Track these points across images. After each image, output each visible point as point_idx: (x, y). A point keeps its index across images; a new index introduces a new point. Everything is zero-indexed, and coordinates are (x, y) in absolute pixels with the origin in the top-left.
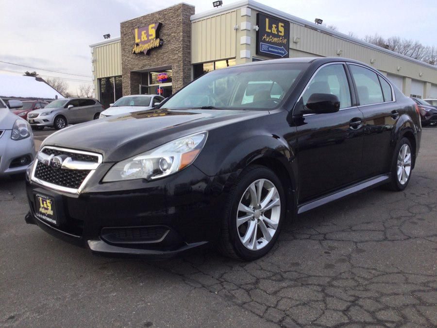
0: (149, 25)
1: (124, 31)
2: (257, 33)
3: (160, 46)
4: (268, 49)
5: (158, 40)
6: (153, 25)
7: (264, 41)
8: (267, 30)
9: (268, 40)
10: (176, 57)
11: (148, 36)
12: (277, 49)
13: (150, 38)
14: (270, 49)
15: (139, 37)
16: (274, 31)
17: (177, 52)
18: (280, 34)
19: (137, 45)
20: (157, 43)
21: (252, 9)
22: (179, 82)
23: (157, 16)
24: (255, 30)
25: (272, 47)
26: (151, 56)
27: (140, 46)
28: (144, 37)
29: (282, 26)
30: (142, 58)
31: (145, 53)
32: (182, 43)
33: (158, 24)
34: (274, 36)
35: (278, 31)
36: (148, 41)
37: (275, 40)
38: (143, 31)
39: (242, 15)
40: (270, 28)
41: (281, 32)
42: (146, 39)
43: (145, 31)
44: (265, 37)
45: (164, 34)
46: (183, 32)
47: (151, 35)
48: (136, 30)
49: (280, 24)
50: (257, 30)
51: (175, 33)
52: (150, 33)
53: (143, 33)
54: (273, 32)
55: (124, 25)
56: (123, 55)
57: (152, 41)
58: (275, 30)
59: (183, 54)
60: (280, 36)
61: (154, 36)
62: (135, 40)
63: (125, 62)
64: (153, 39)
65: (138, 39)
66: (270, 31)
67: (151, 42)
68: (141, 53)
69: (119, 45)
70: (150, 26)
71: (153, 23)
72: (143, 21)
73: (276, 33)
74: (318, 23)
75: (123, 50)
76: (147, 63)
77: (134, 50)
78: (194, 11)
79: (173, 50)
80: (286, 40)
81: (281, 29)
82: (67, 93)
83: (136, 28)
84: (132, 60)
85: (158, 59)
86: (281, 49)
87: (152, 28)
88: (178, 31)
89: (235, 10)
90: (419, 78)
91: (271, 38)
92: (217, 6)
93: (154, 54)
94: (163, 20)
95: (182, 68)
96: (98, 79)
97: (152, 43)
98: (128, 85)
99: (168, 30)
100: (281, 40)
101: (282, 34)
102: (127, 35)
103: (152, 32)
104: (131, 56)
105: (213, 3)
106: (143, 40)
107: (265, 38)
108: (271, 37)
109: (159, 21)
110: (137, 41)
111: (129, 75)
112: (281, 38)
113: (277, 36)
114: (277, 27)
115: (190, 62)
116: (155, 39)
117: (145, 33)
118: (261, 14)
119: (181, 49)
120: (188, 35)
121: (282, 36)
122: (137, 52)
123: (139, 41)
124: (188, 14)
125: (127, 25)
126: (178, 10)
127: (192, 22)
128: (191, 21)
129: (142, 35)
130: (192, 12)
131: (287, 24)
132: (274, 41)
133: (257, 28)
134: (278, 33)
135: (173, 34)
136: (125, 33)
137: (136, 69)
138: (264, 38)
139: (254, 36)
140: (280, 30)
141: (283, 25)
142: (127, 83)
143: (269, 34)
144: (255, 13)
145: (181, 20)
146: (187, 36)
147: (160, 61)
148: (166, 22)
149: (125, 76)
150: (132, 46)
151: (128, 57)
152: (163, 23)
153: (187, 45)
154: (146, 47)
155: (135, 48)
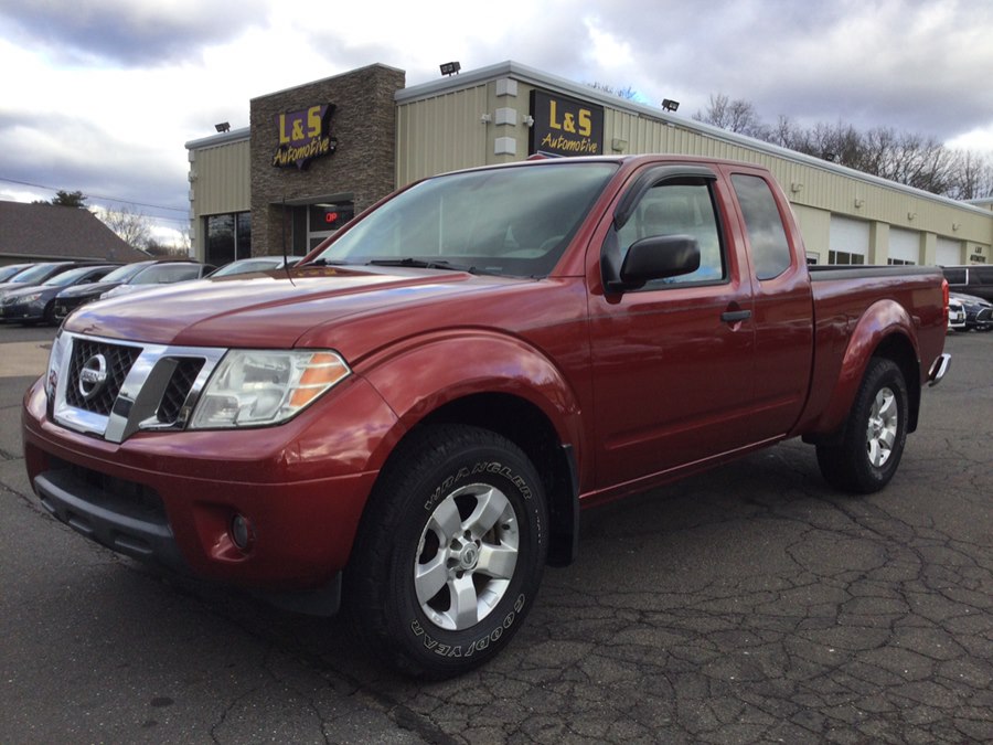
0: (309, 107)
1: (258, 117)
2: (532, 130)
3: (331, 153)
5: (327, 140)
6: (318, 109)
7: (547, 147)
8: (553, 124)
9: (554, 145)
10: (363, 176)
11: (306, 130)
13: (310, 135)
15: (289, 132)
16: (569, 126)
17: (366, 166)
18: (581, 132)
19: (284, 148)
20: (324, 146)
21: (519, 81)
23: (326, 89)
24: (525, 124)
26: (312, 172)
27: (290, 150)
28: (298, 134)
30: (293, 175)
31: (300, 166)
32: (375, 147)
33: (327, 106)
34: (569, 136)
35: (577, 126)
37: (572, 144)
38: (297, 119)
39: (498, 93)
40: (560, 119)
41: (584, 129)
42: (302, 136)
43: (300, 121)
44: (548, 139)
45: (340, 128)
46: (379, 124)
47: (314, 129)
48: (282, 118)
49: (582, 112)
50: (530, 124)
51: (362, 126)
52: (310, 125)
53: (296, 123)
54: (566, 129)
55: (257, 105)
56: (253, 169)
57: (314, 142)
58: (572, 124)
59: (377, 170)
60: (581, 137)
61: (318, 131)
62: (279, 138)
63: (259, 183)
64: (316, 138)
65: (286, 136)
66: (559, 127)
67: (312, 144)
68: (291, 165)
69: (248, 145)
70: (311, 111)
71: (316, 104)
72: (296, 99)
73: (574, 131)
74: (669, 109)
75: (255, 157)
76: (303, 186)
77: (276, 158)
78: (404, 81)
79: (357, 162)
80: (595, 147)
81: (585, 123)
82: (152, 241)
83: (282, 113)
84: (272, 179)
85: (326, 180)
87: (315, 114)
88: (368, 123)
89: (485, 82)
90: (905, 224)
91: (562, 142)
92: (450, 73)
93: (318, 169)
94: (337, 99)
96: (201, 217)
97: (315, 145)
98: (263, 231)
99: (347, 119)
100: (585, 144)
101: (587, 133)
102: (263, 127)
103: (315, 122)
104: (271, 171)
105: (442, 66)
106: (295, 138)
107: (547, 142)
108: (561, 139)
109: (331, 101)
110: (284, 140)
111: (266, 210)
112: (584, 142)
113: (577, 137)
114: (576, 119)
115: (392, 186)
116: (319, 138)
117: (300, 125)
118: (539, 92)
119: (374, 160)
120: (389, 131)
121: (587, 138)
122: (283, 161)
123: (287, 140)
124: (389, 87)
125: (264, 106)
126: (367, 78)
127: (398, 104)
128: (396, 102)
130: (398, 84)
131: (597, 111)
132: (566, 148)
133: (531, 121)
134: (577, 132)
135: (357, 129)
136: (260, 122)
137: (281, 199)
138: (545, 140)
139: (525, 136)
140: (581, 124)
141: (588, 113)
142: (261, 227)
143: (556, 134)
144: (527, 90)
145: (375, 101)
146: (389, 134)
147: (329, 185)
148: (345, 103)
149: (258, 212)
150: (273, 151)
151: (264, 173)
152: (337, 105)
153: (387, 152)
154: (302, 152)
155: (279, 156)
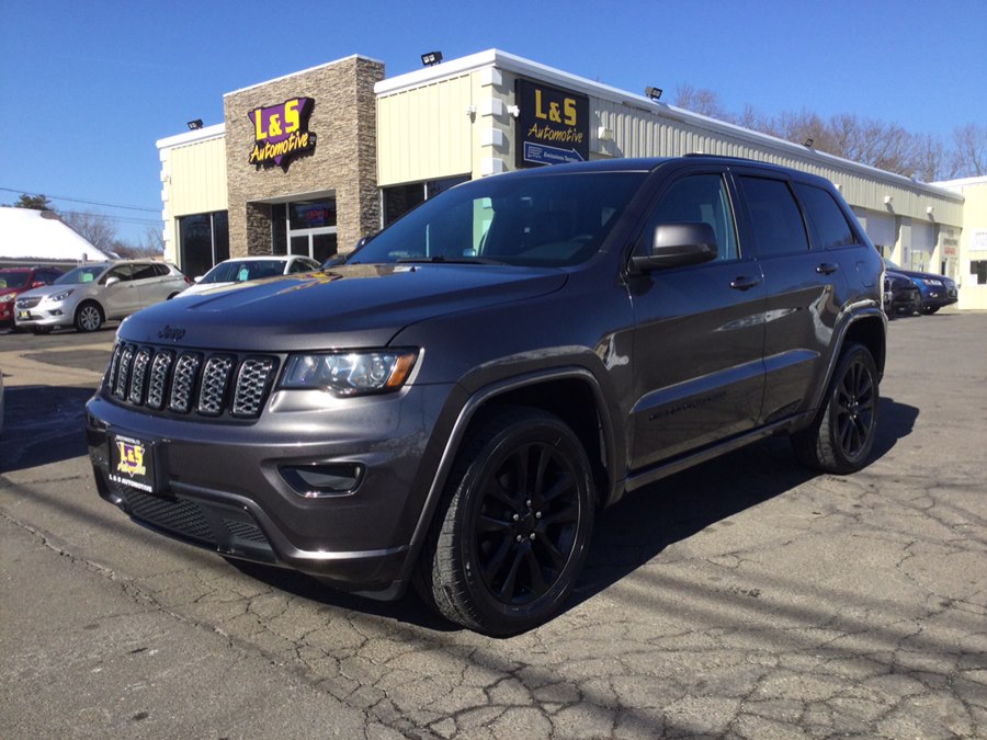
0: (286, 102)
1: (233, 113)
2: (518, 121)
3: (310, 148)
4: (542, 154)
5: (305, 136)
6: (295, 103)
7: (533, 138)
8: (539, 114)
9: (540, 135)
10: (345, 171)
11: (284, 125)
12: (562, 154)
13: (288, 130)
14: (546, 155)
15: (265, 127)
16: (554, 115)
17: (347, 161)
18: (567, 122)
19: (261, 144)
20: (303, 141)
21: (504, 71)
22: (352, 226)
23: (304, 83)
24: (512, 114)
25: (549, 151)
26: (291, 168)
27: (268, 146)
28: (275, 129)
29: (571, 105)
30: (271, 171)
31: (278, 162)
32: (356, 142)
33: (303, 101)
34: (556, 126)
35: (562, 116)
36: (284, 137)
37: (558, 135)
38: (274, 114)
39: (482, 84)
40: (546, 109)
41: (570, 118)
42: (279, 132)
43: (277, 116)
44: (534, 129)
45: (319, 123)
46: (360, 117)
47: (291, 124)
48: (258, 113)
49: (568, 101)
50: (516, 115)
51: (342, 120)
52: (288, 120)
53: (273, 118)
54: (551, 118)
55: (231, 102)
56: (229, 167)
57: (292, 137)
58: (557, 114)
59: (360, 165)
60: (568, 127)
61: (296, 126)
62: (255, 135)
63: (235, 182)
65: (263, 131)
66: (544, 116)
67: (290, 139)
68: (269, 163)
69: (223, 141)
70: (288, 106)
72: (272, 93)
73: (559, 121)
74: (653, 96)
75: (231, 155)
76: (282, 183)
77: (253, 155)
78: (384, 74)
79: (337, 157)
80: (580, 135)
81: (570, 112)
84: (249, 177)
85: (306, 177)
86: (570, 155)
87: (292, 108)
88: (347, 116)
89: (470, 72)
91: (548, 132)
92: (431, 63)
93: (296, 166)
94: (315, 92)
95: (357, 196)
96: (174, 217)
97: (293, 141)
98: (240, 231)
99: (326, 113)
100: (571, 134)
101: (573, 122)
102: (238, 123)
103: (293, 117)
104: (248, 169)
105: (423, 56)
106: (272, 134)
108: (547, 129)
109: (309, 95)
110: (261, 136)
111: (245, 210)
112: (570, 131)
113: (562, 127)
114: (561, 109)
115: (375, 182)
116: (298, 133)
117: (277, 120)
118: (524, 81)
119: (357, 154)
120: (371, 125)
121: (572, 127)
122: (260, 158)
123: (264, 136)
124: (369, 79)
125: (238, 102)
126: (347, 70)
127: (378, 96)
128: (376, 94)
129: (269, 123)
130: (378, 76)
131: (582, 100)
132: (553, 137)
133: (516, 111)
134: (563, 121)
135: (337, 123)
136: (233, 119)
137: (258, 197)
138: (532, 131)
139: (511, 128)
140: (566, 113)
141: (573, 102)
142: (239, 227)
143: (542, 124)
144: (512, 80)
145: (355, 93)
146: (369, 127)
147: (309, 181)
148: (323, 96)
149: (236, 211)
150: (249, 147)
151: (242, 171)
152: (315, 98)
153: (368, 146)
154: (280, 148)
155: (256, 153)
